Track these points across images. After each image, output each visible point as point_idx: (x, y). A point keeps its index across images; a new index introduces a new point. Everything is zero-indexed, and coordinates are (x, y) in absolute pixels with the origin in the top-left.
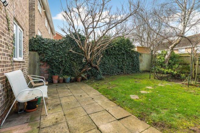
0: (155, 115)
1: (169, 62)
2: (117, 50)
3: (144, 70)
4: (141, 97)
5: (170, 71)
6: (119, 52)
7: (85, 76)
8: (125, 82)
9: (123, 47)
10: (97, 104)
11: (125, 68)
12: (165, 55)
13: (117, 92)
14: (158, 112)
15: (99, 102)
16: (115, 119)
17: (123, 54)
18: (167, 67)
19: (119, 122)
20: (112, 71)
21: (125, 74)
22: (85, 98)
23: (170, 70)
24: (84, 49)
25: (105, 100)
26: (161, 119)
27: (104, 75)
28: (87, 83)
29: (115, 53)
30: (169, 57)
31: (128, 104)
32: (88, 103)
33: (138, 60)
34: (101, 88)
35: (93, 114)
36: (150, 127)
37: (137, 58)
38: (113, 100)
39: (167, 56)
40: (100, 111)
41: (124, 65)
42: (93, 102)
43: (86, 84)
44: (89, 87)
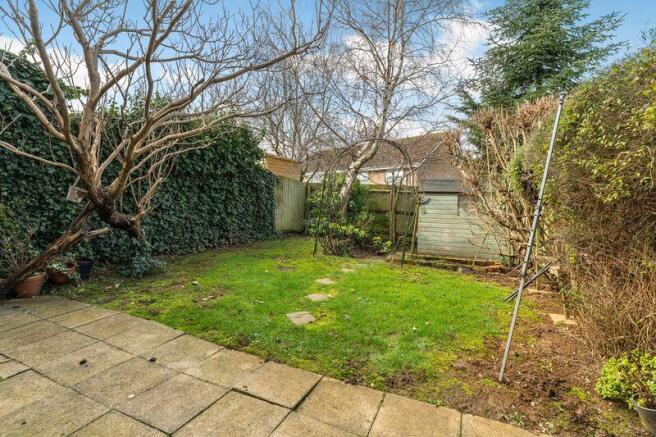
0: (380, 357)
1: (348, 205)
2: (211, 160)
3: (285, 229)
4: (319, 315)
5: (350, 229)
6: (215, 167)
7: (69, 265)
8: (249, 274)
9: (232, 152)
10: (182, 378)
11: (232, 223)
12: (340, 186)
13: (240, 311)
14: (382, 348)
15: (191, 368)
16: (286, 411)
17: (230, 176)
18: (344, 220)
19: (302, 417)
20: (188, 235)
21: (234, 244)
22: (114, 366)
23: (351, 227)
24: (80, 143)
25: (209, 353)
26: (396, 364)
27: (155, 253)
28: (82, 297)
29: (202, 171)
30: (348, 193)
31: (295, 346)
32: (139, 385)
33: (272, 199)
34: (167, 306)
35: (190, 425)
36: (384, 396)
37: (270, 192)
38: (241, 344)
39: (344, 189)
40: (213, 400)
41: (229, 214)
42: (162, 372)
43: (80, 305)
44: (105, 314)
